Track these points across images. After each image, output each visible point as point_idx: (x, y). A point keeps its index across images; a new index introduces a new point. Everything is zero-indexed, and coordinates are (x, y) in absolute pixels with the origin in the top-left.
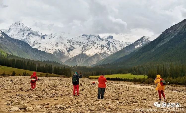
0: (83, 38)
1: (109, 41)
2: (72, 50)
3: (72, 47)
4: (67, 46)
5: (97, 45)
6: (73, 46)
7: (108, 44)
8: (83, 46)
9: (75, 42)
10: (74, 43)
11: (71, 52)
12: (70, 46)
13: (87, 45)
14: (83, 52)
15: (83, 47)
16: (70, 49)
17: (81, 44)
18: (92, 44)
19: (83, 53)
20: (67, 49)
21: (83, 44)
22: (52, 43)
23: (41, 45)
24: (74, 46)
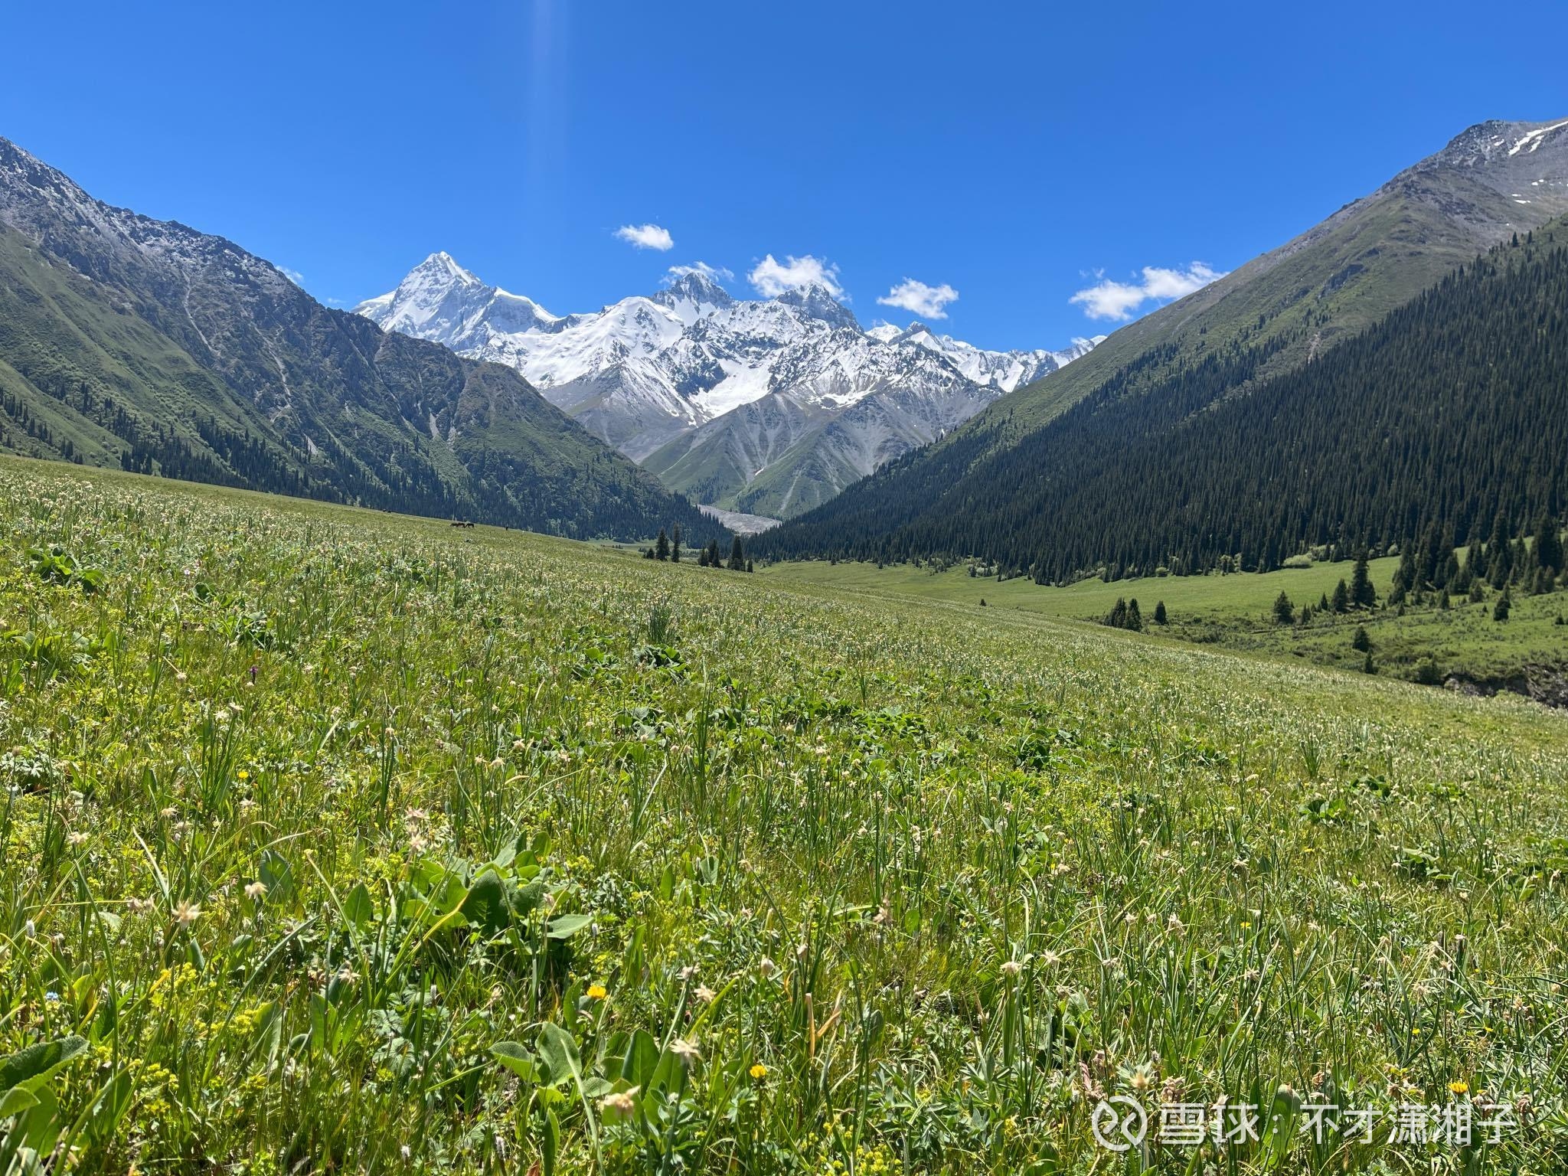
0: (778, 314)
2: (709, 386)
3: (706, 366)
4: (678, 360)
5: (869, 344)
6: (712, 359)
8: (774, 361)
9: (725, 336)
10: (722, 345)
11: (701, 398)
12: (698, 361)
13: (806, 353)
14: (776, 392)
15: (775, 370)
16: (694, 382)
17: (765, 350)
18: (834, 345)
20: (679, 378)
21: (778, 352)
23: (523, 358)
24: (722, 362)
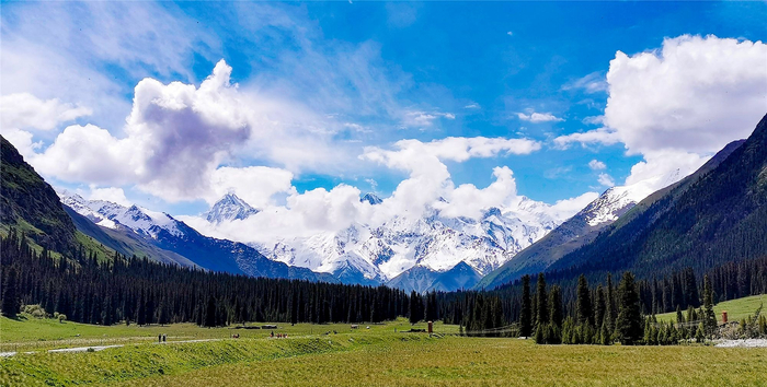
1: (491, 223)
2: (387, 259)
3: (385, 250)
4: (371, 249)
5: (460, 235)
6: (387, 246)
7: (490, 232)
8: (417, 244)
9: (392, 234)
10: (391, 239)
11: (385, 267)
12: (381, 248)
13: (431, 240)
14: (419, 261)
15: (418, 248)
16: (381, 258)
17: (411, 239)
18: (444, 236)
19: (422, 263)
20: (373, 257)
21: (418, 239)
22: (326, 246)
24: (392, 247)
